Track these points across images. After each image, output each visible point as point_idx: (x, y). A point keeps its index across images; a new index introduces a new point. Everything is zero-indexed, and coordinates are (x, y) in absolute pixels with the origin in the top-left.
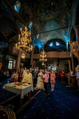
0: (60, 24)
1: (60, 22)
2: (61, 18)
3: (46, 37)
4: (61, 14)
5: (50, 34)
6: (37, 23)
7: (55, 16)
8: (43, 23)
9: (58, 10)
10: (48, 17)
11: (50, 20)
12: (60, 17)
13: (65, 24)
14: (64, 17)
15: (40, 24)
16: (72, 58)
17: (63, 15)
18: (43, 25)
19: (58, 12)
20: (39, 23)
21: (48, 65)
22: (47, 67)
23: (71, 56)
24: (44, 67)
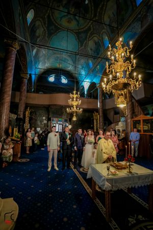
1: (85, 43)
2: (89, 37)
4: (92, 30)
5: (55, 56)
6: (42, 21)
7: (82, 27)
8: (53, 27)
9: (91, 20)
10: (68, 22)
11: (68, 30)
12: (89, 34)
14: (96, 39)
15: (46, 25)
17: (95, 35)
18: (52, 31)
19: (90, 23)
20: (45, 23)
21: (52, 119)
22: (49, 124)
23: (99, 106)
24: (43, 123)
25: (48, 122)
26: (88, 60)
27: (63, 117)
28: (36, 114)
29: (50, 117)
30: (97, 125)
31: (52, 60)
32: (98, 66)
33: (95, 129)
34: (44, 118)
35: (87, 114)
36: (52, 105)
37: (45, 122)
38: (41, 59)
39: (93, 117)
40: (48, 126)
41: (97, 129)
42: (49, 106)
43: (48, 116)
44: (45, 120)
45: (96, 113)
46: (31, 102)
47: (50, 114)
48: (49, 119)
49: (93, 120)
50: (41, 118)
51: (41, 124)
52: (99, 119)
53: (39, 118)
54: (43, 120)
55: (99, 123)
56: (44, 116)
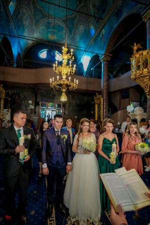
0: (83, 4)
3: (34, 27)
13: (94, 6)
16: (105, 91)
21: (40, 103)
22: (37, 109)
23: (102, 87)
24: (28, 109)
25: (35, 107)
26: (88, 26)
27: (55, 101)
28: (19, 96)
29: (38, 100)
30: (99, 111)
31: (42, 28)
32: (104, 30)
33: (96, 116)
34: (30, 102)
35: (86, 98)
36: (39, 84)
37: (32, 107)
38: (26, 23)
39: (94, 100)
40: (35, 113)
41: (99, 117)
42: (35, 85)
43: (36, 98)
44: (32, 104)
45: (98, 96)
46: (11, 79)
47: (39, 96)
48: (37, 104)
49: (94, 104)
50: (26, 102)
51: (27, 110)
52: (102, 103)
53: (23, 102)
54: (29, 104)
55: (102, 109)
56: (30, 100)
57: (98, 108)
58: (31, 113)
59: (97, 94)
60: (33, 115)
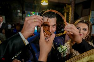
16: (73, 2)
21: (26, 12)
22: (24, 16)
24: (18, 16)
25: (22, 15)
27: (36, 11)
29: (24, 10)
30: (67, 17)
34: (19, 11)
37: (20, 15)
39: (64, 10)
40: (23, 19)
43: (23, 8)
44: (20, 13)
48: (23, 13)
49: (64, 12)
50: (16, 11)
51: (16, 16)
52: (70, 12)
53: (14, 11)
54: (18, 13)
55: (70, 16)
56: (18, 9)
57: (67, 15)
58: (20, 19)
59: (67, 5)
60: (22, 20)
